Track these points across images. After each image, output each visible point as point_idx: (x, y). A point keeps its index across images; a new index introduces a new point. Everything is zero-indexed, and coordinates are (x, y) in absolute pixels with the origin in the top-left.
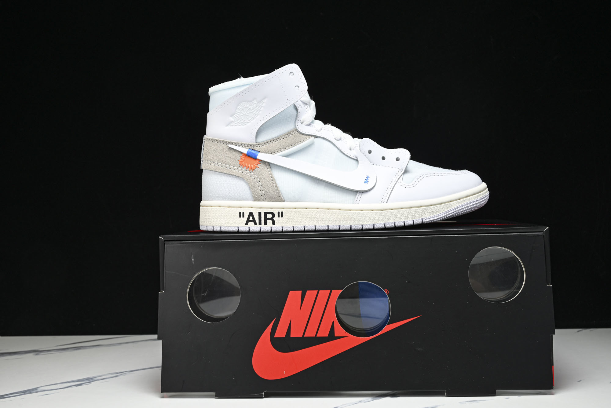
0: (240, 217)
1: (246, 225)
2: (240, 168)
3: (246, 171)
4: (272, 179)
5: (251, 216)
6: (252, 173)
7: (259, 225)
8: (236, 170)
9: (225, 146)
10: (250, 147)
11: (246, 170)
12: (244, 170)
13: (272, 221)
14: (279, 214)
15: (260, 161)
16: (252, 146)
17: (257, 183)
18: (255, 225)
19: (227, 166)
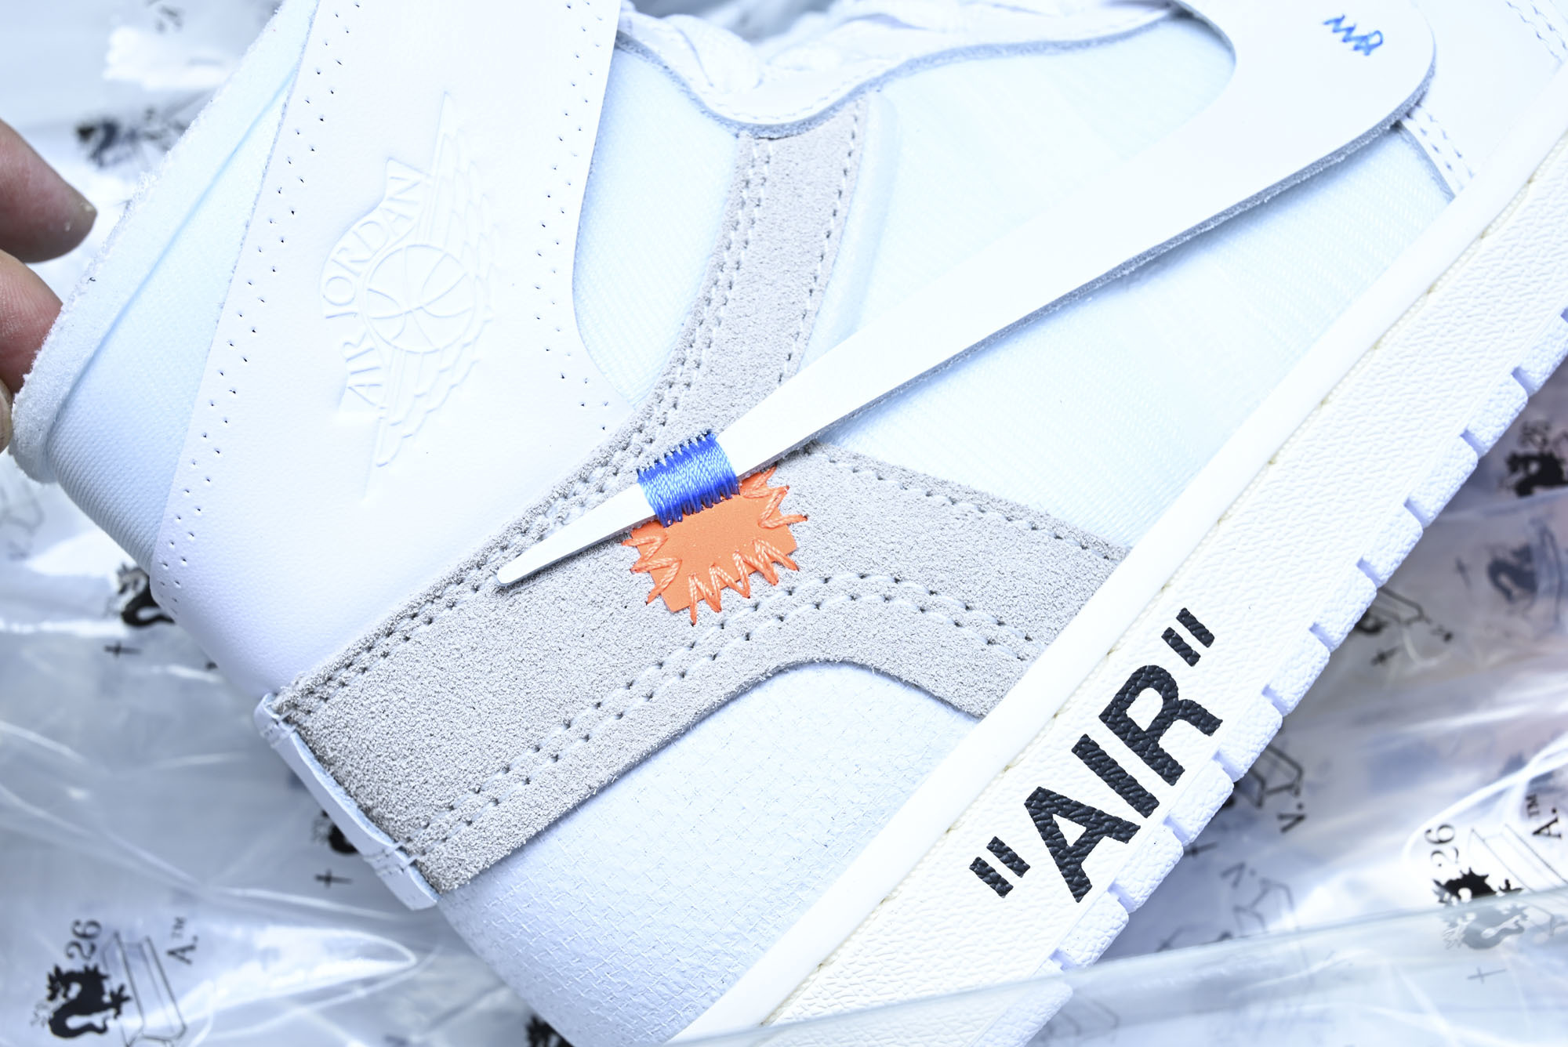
0: (1003, 888)
1: (1078, 897)
2: (707, 632)
3: (756, 607)
4: (939, 499)
5: (1056, 817)
6: (807, 583)
7: (1146, 814)
8: (699, 664)
9: (477, 605)
10: (632, 463)
11: (751, 602)
12: (740, 614)
13: (1185, 717)
14: (1179, 639)
16: (637, 438)
17: (897, 602)
18: (1126, 840)
19: (616, 697)
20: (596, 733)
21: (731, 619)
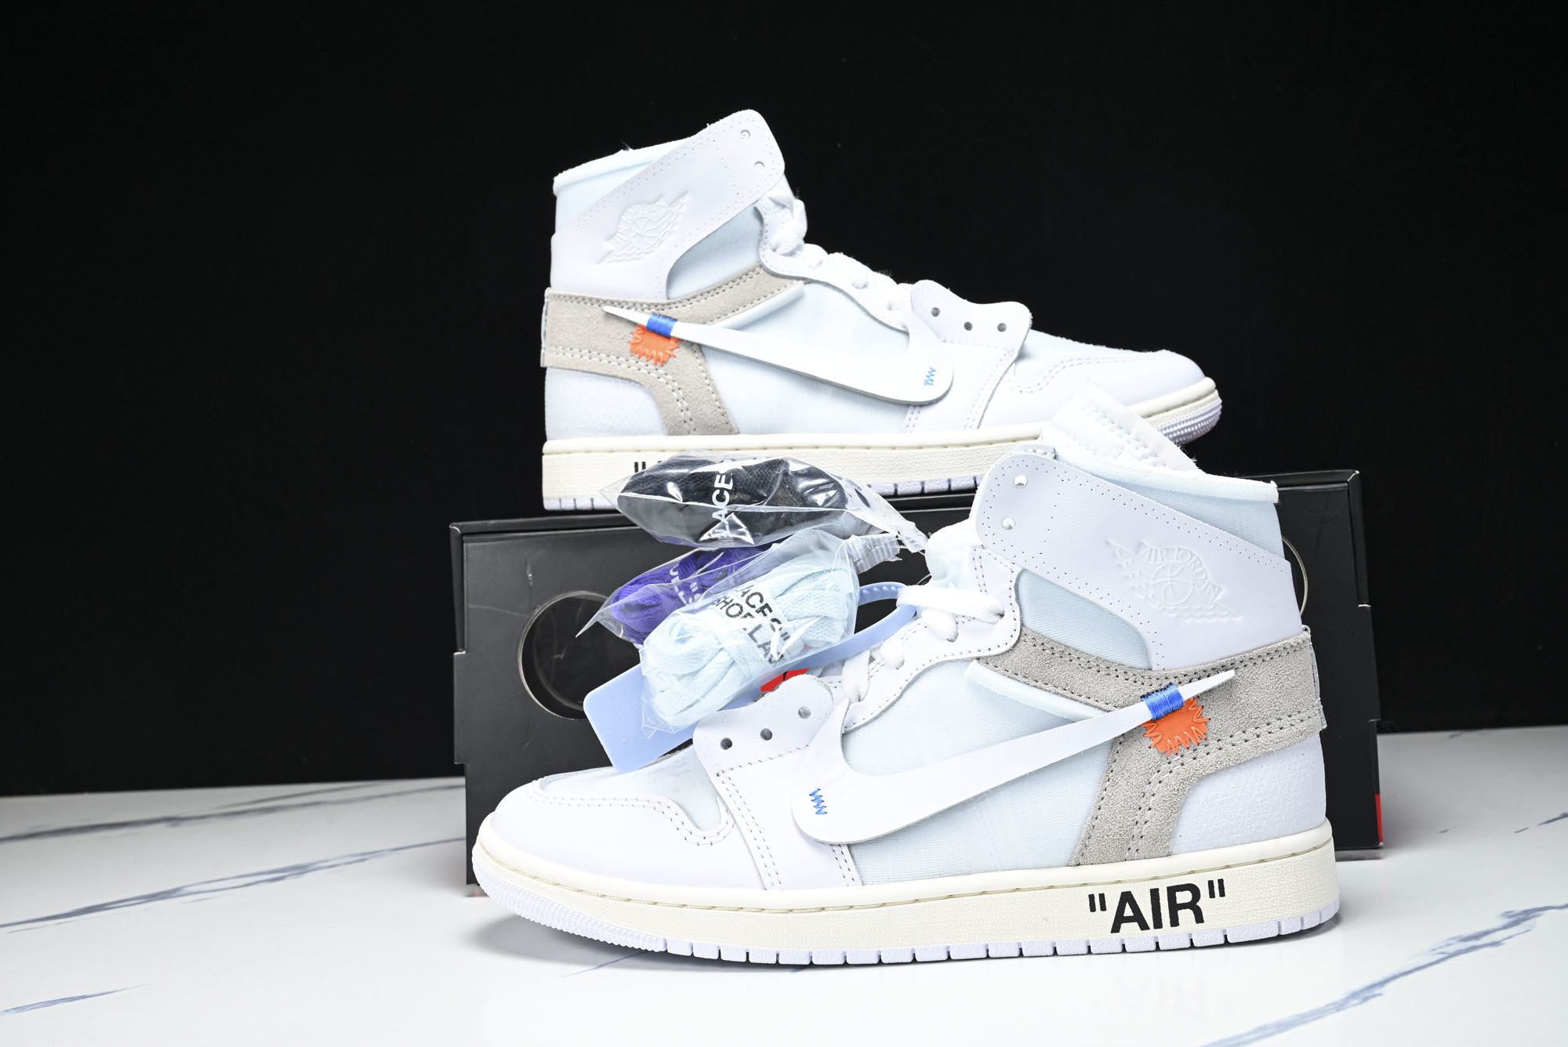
2: (632, 361)
3: (647, 365)
4: (707, 381)
6: (661, 371)
8: (624, 366)
9: (596, 310)
10: (653, 310)
11: (647, 363)
12: (642, 364)
15: (679, 340)
16: (660, 307)
17: (674, 393)
19: (603, 355)
20: (593, 359)
21: (640, 363)
